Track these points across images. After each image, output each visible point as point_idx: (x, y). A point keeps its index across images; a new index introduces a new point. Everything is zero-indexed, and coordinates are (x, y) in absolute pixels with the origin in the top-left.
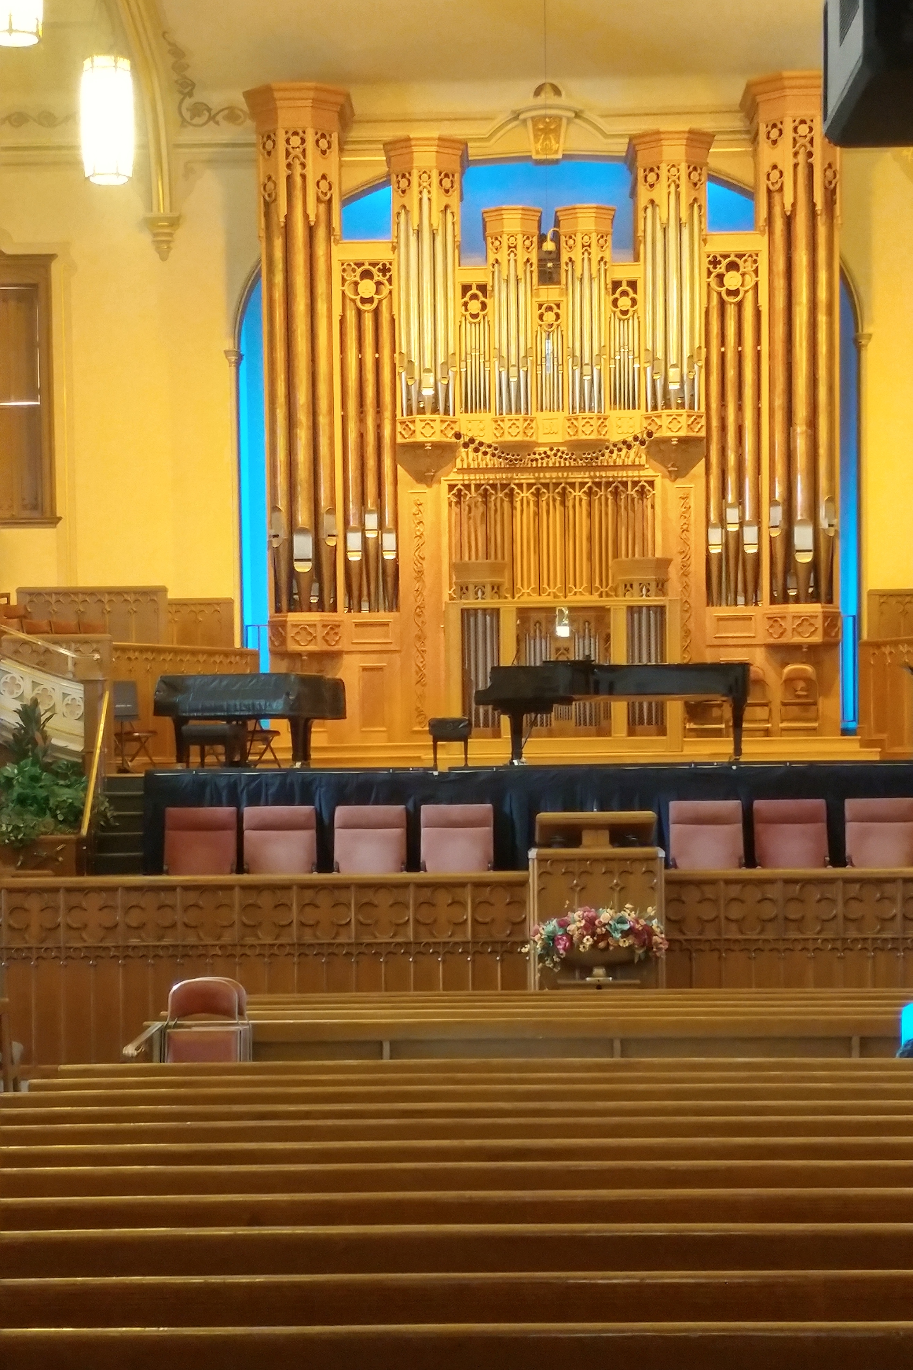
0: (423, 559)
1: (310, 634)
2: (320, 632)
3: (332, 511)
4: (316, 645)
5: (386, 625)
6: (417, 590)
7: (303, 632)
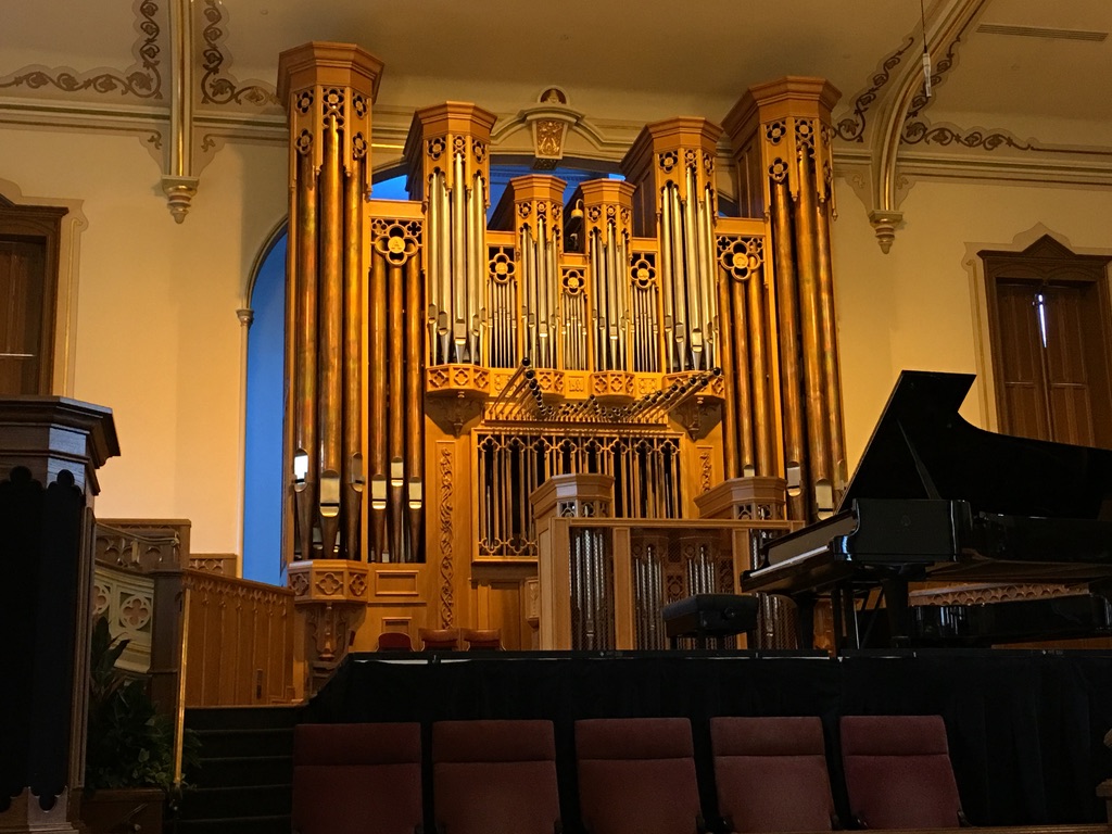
0: (451, 509)
1: (336, 582)
2: (347, 581)
3: (359, 456)
4: (342, 593)
5: (412, 576)
6: (445, 541)
7: (328, 580)
